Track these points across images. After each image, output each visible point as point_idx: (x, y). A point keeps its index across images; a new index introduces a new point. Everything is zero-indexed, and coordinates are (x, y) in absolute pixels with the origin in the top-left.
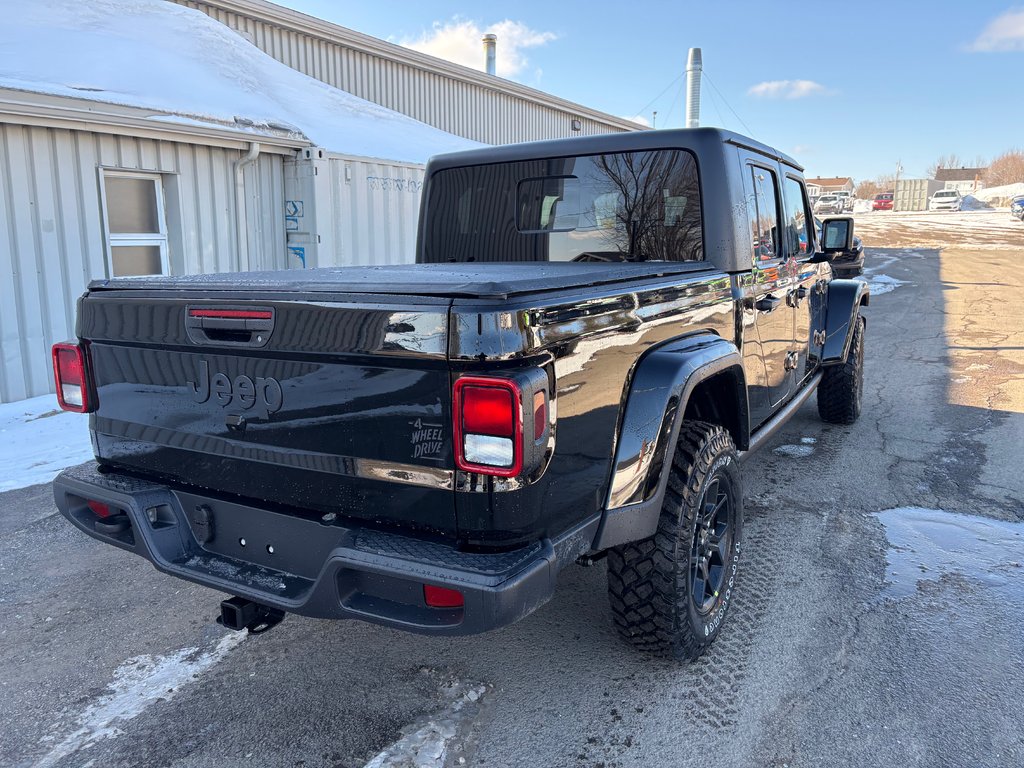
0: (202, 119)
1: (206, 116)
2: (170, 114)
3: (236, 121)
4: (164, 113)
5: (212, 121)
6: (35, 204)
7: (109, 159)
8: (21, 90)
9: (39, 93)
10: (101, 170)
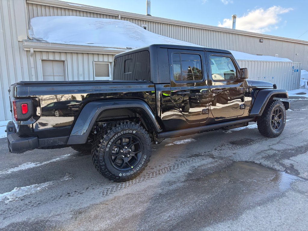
0: (118, 48)
1: (119, 48)
2: (109, 48)
3: (127, 48)
4: (108, 48)
5: (121, 49)
6: (78, 70)
7: (96, 60)
8: (74, 45)
9: (83, 46)
10: (94, 62)
